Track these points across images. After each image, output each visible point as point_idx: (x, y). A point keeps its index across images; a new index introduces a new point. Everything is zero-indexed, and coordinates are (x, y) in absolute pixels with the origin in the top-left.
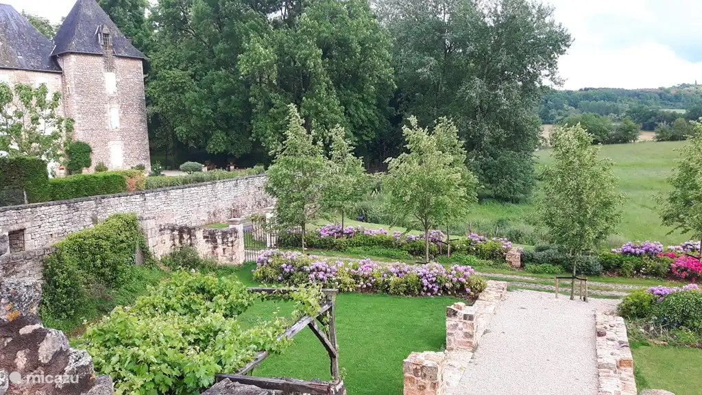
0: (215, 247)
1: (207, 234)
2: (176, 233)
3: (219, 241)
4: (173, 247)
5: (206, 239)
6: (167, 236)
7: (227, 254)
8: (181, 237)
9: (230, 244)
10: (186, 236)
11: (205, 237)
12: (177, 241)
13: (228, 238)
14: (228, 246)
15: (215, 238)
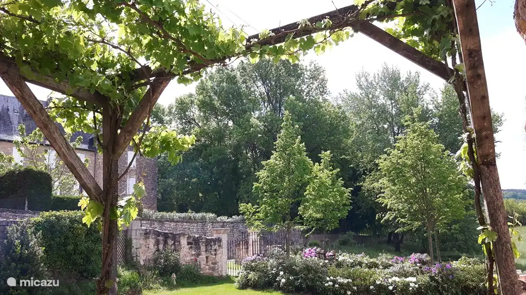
0: (199, 255)
1: (191, 240)
2: (161, 238)
3: (203, 248)
4: (157, 252)
5: (190, 246)
6: (151, 242)
7: (210, 263)
8: (166, 243)
9: (213, 253)
10: (170, 242)
11: (189, 243)
12: (161, 247)
13: (211, 246)
14: (211, 254)
15: (199, 244)
